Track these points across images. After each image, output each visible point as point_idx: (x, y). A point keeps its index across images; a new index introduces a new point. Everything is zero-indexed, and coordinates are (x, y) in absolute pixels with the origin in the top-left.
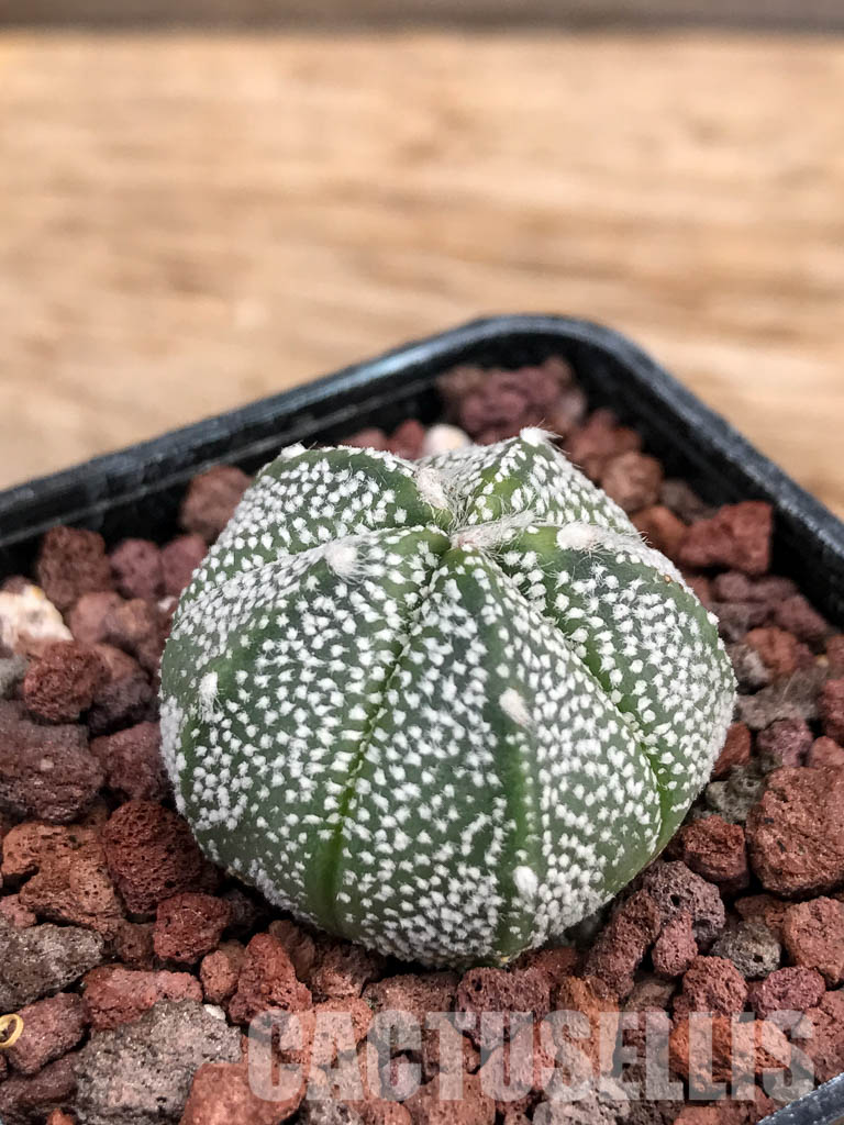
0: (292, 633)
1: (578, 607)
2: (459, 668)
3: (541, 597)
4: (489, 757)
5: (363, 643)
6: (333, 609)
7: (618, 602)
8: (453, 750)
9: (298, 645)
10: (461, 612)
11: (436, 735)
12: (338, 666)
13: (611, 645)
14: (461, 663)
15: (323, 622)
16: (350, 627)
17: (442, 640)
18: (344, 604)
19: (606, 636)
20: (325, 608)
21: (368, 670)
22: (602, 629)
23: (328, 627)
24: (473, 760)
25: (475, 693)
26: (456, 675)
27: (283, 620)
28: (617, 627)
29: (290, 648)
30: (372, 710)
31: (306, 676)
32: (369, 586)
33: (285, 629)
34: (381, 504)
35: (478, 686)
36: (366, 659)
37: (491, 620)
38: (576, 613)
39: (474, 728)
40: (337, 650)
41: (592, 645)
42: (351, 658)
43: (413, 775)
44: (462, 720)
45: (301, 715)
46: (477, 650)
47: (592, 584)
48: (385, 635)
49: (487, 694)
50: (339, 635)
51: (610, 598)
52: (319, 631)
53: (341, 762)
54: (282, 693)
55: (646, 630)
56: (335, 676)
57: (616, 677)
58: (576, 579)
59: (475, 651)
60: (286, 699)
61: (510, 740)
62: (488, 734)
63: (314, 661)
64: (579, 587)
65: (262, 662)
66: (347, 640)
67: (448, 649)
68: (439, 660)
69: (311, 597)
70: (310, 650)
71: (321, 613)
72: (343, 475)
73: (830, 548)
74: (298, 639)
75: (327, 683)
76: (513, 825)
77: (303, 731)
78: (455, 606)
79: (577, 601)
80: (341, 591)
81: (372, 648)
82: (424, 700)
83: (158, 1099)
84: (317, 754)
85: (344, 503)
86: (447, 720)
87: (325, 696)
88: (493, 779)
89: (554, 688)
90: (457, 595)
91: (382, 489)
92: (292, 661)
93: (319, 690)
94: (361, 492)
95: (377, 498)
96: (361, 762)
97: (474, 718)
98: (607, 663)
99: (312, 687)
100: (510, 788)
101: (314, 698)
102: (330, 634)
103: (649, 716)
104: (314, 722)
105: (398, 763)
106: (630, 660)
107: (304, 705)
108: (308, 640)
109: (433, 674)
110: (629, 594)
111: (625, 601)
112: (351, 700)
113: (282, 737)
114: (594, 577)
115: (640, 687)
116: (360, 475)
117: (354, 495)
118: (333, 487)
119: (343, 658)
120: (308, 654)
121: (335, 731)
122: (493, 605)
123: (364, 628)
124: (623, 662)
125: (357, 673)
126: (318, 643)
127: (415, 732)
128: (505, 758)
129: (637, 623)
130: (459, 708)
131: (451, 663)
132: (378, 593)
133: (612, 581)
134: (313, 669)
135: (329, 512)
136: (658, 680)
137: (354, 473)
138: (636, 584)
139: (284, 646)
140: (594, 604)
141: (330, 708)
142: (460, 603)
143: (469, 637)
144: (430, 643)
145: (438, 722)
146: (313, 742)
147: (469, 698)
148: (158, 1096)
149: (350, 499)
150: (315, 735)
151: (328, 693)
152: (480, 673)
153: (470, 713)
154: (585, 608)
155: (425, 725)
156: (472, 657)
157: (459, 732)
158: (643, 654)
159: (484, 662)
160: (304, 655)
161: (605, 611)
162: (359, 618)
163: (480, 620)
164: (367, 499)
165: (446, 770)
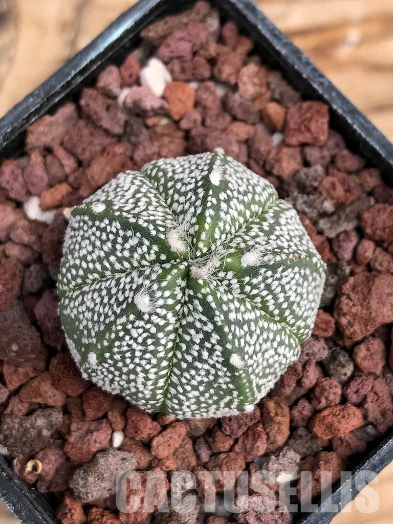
0: (127, 338)
1: (255, 289)
2: (208, 345)
3: (237, 288)
4: (228, 380)
5: (160, 335)
6: (144, 325)
7: (273, 281)
8: (211, 378)
9: (131, 342)
10: (204, 319)
11: (203, 373)
12: (151, 348)
13: (272, 300)
14: (209, 343)
15: (141, 331)
16: (153, 330)
17: (198, 331)
18: (149, 321)
19: (269, 297)
20: (140, 326)
21: (165, 346)
22: (268, 295)
23: (144, 332)
24: (221, 381)
25: (218, 356)
26: (207, 348)
27: (121, 334)
28: (274, 292)
29: (127, 344)
30: (170, 360)
31: (138, 354)
32: (159, 311)
33: (124, 337)
34: (152, 252)
35: (219, 353)
36: (163, 342)
37: (220, 324)
38: (255, 292)
39: (220, 370)
40: (149, 341)
41: (264, 302)
42: (157, 343)
43: (195, 388)
44: (214, 366)
45: (139, 369)
46: (215, 338)
47: (260, 278)
48: (170, 328)
49: (223, 356)
50: (149, 335)
51: (269, 281)
52: (140, 335)
53: (161, 383)
54: (128, 361)
55: (287, 287)
56: (151, 352)
57: (277, 312)
58: (253, 278)
59: (214, 338)
60: (131, 363)
61: (237, 374)
62: (226, 372)
63: (140, 348)
64: (255, 281)
65: (116, 350)
66: (153, 336)
67: (201, 336)
68: (198, 341)
69: (133, 323)
70: (137, 343)
71: (138, 327)
72: (129, 233)
73: (360, 135)
74: (130, 339)
75: (148, 356)
76: (242, 398)
77: (141, 375)
78: (200, 315)
79: (254, 287)
80: (146, 317)
81: (165, 336)
82: (194, 358)
83: (108, 490)
84: (150, 383)
85: (133, 250)
86: (206, 367)
87: (148, 361)
88: (231, 386)
89: (251, 339)
90: (200, 309)
91: (151, 244)
92: (130, 349)
93: (145, 359)
94: (141, 244)
95: (149, 248)
96: (169, 380)
97: (219, 366)
98: (271, 308)
99: (141, 358)
100: (239, 388)
101: (143, 362)
102: (145, 335)
103: (293, 321)
104: (146, 372)
105: (188, 384)
106: (281, 304)
107: (140, 365)
108: (136, 340)
109: (197, 347)
110: (278, 275)
111: (277, 279)
112: (160, 360)
113: (132, 377)
114: (261, 274)
115: (287, 313)
116: (138, 235)
117: (137, 245)
118: (126, 239)
119: (153, 344)
120: (137, 345)
121: (156, 373)
122: (219, 316)
123: (160, 328)
124: (278, 306)
125: (161, 348)
126: (140, 340)
127: (193, 372)
128: (234, 379)
129: (283, 286)
130: (211, 362)
131: (204, 343)
132: (163, 312)
133: (269, 273)
134: (140, 351)
135: (126, 254)
136: (295, 307)
137: (135, 233)
138: (280, 270)
139: (124, 343)
140: (262, 286)
141: (151, 365)
142: (203, 313)
143: (210, 331)
144: (192, 332)
145: (202, 368)
146: (147, 379)
147: (215, 358)
148: (107, 489)
149: (136, 248)
150: (147, 376)
151: (149, 360)
152: (218, 347)
153: (217, 364)
154: (258, 288)
155: (196, 369)
156: (213, 341)
157: (213, 371)
158: (287, 299)
159: (219, 342)
160: (135, 346)
161: (268, 287)
162: (157, 326)
163: (214, 323)
164: (145, 248)
165: (209, 385)
